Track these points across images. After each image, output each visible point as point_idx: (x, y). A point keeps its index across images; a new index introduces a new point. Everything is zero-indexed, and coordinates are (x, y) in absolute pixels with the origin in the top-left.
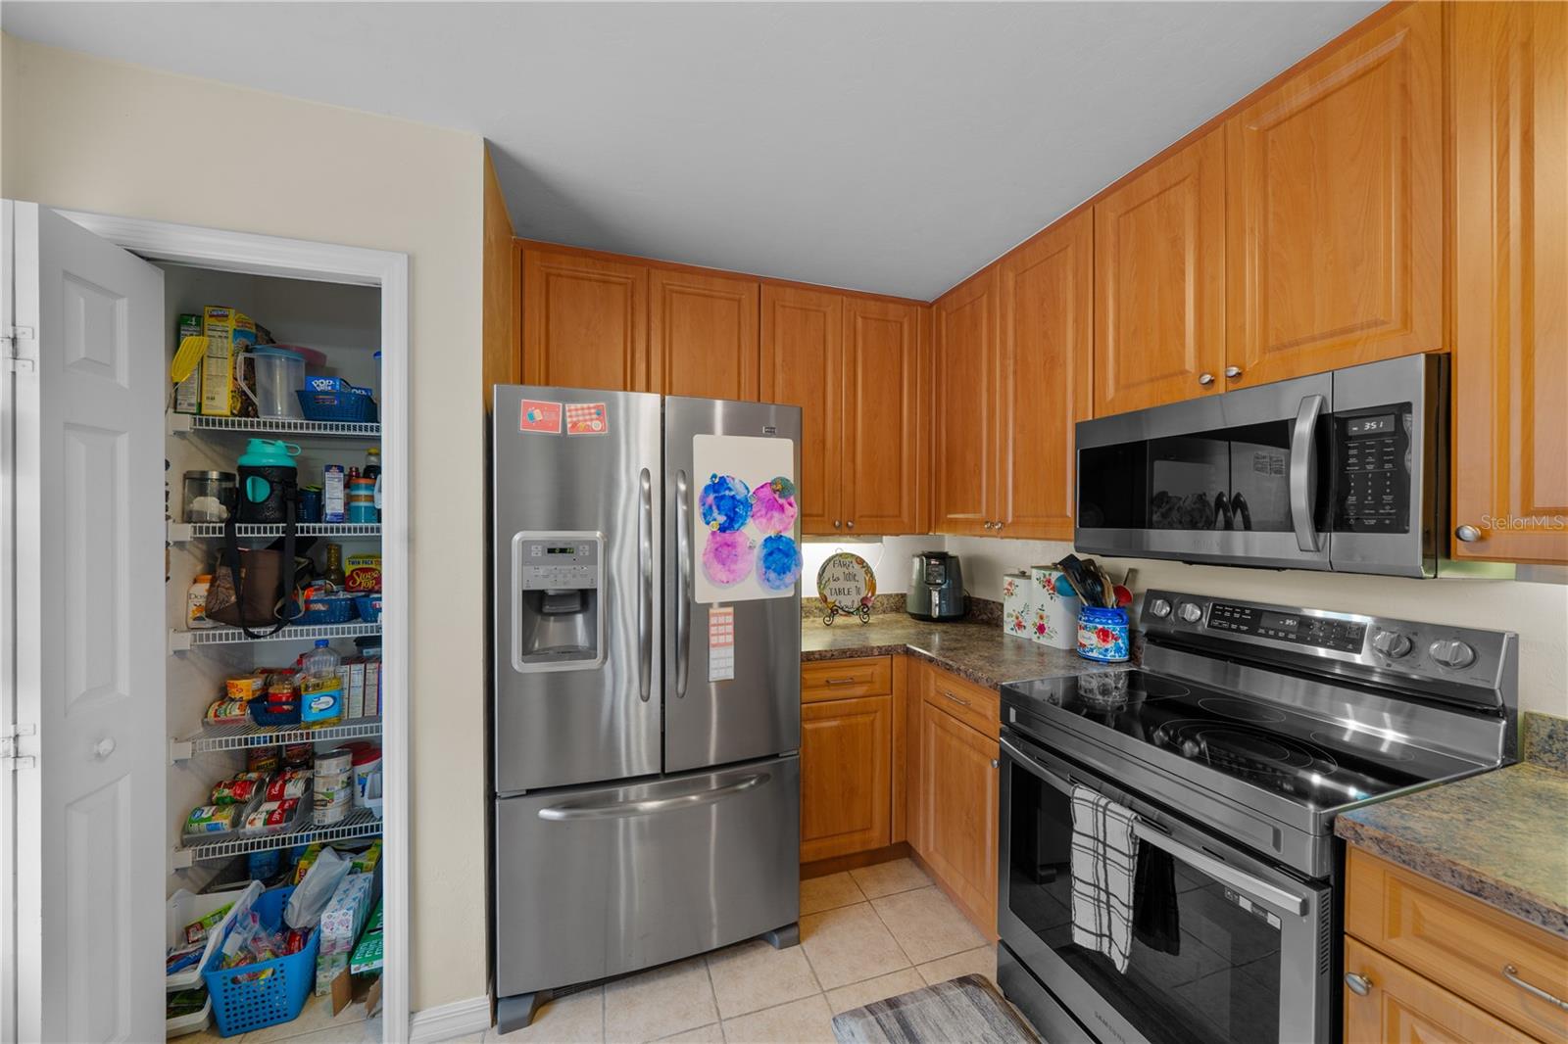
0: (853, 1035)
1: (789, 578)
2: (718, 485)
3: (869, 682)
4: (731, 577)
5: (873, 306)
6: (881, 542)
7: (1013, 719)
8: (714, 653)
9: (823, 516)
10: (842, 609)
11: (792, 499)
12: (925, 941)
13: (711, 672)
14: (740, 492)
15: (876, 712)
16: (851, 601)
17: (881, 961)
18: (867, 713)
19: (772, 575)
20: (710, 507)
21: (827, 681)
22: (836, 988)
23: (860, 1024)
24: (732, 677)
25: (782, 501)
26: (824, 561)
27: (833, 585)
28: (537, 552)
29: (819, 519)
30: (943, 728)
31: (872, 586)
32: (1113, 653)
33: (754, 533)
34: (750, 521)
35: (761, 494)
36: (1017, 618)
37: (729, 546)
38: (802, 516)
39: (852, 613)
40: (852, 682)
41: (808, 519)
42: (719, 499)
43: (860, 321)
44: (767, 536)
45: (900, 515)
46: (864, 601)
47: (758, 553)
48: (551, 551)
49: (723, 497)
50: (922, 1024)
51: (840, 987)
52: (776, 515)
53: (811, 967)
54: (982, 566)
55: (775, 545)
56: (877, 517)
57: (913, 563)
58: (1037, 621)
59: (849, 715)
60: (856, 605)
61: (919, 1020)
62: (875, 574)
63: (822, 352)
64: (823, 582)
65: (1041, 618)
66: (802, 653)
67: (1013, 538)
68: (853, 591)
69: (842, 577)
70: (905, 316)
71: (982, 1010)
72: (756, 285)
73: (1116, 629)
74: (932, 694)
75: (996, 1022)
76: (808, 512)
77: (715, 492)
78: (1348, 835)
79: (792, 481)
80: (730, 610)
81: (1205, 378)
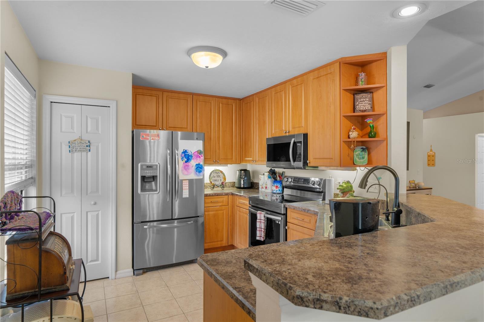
1: (201, 174)
2: (185, 152)
3: (222, 202)
4: (188, 173)
5: (224, 100)
6: (227, 166)
7: (251, 203)
8: (184, 191)
9: (210, 159)
10: (216, 185)
11: (202, 155)
13: (183, 195)
14: (190, 153)
15: (224, 210)
16: (219, 183)
18: (222, 210)
19: (198, 173)
20: (183, 157)
21: (211, 202)
24: (188, 197)
25: (200, 155)
26: (211, 172)
27: (213, 178)
28: (144, 167)
29: (209, 160)
30: (240, 211)
31: (225, 179)
32: (279, 191)
33: (193, 163)
34: (192, 160)
35: (195, 154)
36: (262, 186)
37: (187, 166)
38: (205, 159)
39: (219, 186)
40: (218, 202)
41: (206, 160)
42: (185, 155)
43: (221, 104)
44: (196, 164)
45: (232, 159)
46: (222, 183)
47: (194, 168)
48: (147, 167)
49: (186, 154)
52: (199, 159)
54: (256, 173)
55: (198, 166)
56: (226, 159)
57: (237, 172)
58: (266, 186)
59: (217, 211)
60: (220, 184)
62: (226, 176)
63: (210, 113)
64: (211, 178)
66: (204, 194)
67: (258, 164)
68: (219, 180)
69: (216, 177)
70: (234, 103)
72: (192, 96)
73: (279, 185)
74: (238, 203)
76: (206, 158)
77: (184, 153)
78: (288, 207)
79: (202, 151)
80: (188, 181)
81: (285, 132)
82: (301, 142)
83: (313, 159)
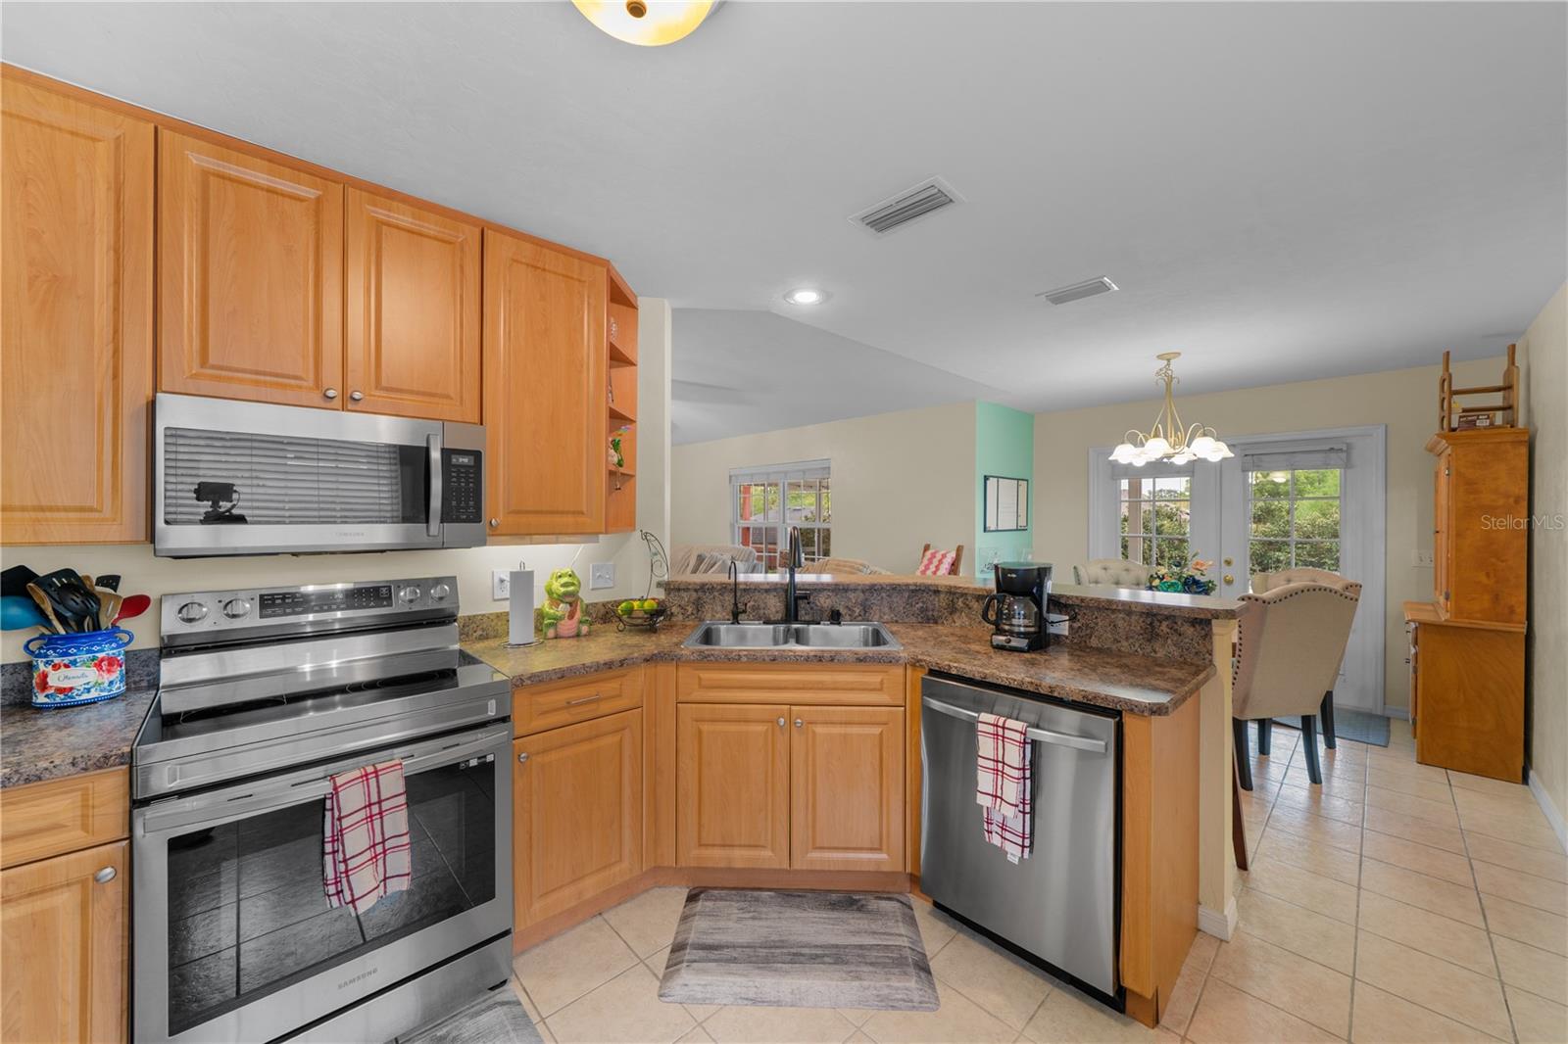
32: (118, 685)
81: (331, 393)
82: (477, 455)
83: (509, 513)
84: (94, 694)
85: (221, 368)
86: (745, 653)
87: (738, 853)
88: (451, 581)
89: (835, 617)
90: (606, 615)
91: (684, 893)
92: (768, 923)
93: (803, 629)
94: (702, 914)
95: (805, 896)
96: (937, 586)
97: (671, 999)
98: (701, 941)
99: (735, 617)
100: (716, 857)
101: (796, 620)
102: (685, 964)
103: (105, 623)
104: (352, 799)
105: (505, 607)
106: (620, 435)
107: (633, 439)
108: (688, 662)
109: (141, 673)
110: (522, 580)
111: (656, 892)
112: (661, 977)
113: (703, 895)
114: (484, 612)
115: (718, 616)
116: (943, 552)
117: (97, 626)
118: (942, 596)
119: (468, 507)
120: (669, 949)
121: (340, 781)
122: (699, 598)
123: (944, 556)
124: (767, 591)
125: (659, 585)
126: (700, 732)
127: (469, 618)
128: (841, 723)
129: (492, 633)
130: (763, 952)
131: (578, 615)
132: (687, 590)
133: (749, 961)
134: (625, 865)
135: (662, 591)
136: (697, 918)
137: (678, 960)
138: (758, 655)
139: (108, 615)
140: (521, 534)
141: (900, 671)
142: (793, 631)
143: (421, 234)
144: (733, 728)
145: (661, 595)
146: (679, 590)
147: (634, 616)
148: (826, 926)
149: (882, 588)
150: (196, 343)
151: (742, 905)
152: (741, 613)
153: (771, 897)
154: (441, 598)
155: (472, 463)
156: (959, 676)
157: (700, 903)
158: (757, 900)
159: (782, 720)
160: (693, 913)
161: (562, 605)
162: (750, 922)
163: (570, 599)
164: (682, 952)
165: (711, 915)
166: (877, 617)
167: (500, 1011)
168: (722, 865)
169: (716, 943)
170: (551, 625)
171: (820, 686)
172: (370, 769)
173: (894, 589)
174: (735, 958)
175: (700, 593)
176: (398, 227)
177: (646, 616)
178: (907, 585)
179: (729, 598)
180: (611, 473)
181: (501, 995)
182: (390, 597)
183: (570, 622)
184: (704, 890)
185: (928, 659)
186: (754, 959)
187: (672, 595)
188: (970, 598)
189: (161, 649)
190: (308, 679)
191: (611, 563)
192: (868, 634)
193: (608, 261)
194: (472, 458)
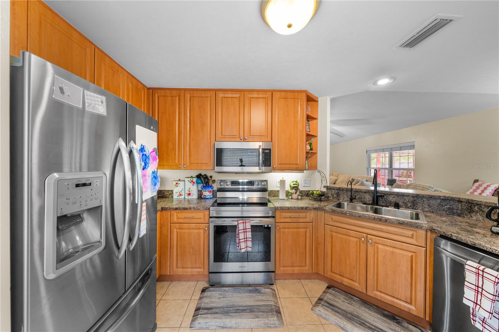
0: (200, 323)
1: (157, 187)
2: (142, 149)
5: (134, 81)
8: (142, 224)
12: (186, 293)
14: (147, 153)
17: (183, 307)
22: (181, 323)
23: (199, 320)
34: (149, 165)
36: (180, 193)
42: (143, 155)
43: (130, 84)
44: (152, 171)
48: (77, 186)
49: (143, 153)
50: (209, 305)
51: (182, 322)
52: (155, 162)
53: (169, 328)
55: (154, 175)
58: (189, 193)
61: (207, 305)
63: (119, 92)
65: (189, 191)
67: (189, 169)
70: (143, 89)
71: (213, 291)
72: (93, 47)
74: (175, 220)
75: (218, 290)
81: (241, 138)
82: (270, 150)
83: (278, 164)
84: (208, 197)
85: (224, 135)
86: (349, 212)
87: (345, 279)
88: (266, 181)
89: (397, 206)
90: (307, 194)
91: (326, 285)
92: (354, 308)
93: (380, 208)
94: (330, 293)
95: (372, 306)
96: (460, 199)
97: (314, 312)
98: (328, 301)
99: (351, 200)
100: (338, 278)
101: (377, 204)
102: (321, 305)
103: (210, 184)
104: (241, 227)
105: (278, 189)
106: (312, 141)
107: (317, 142)
108: (328, 212)
109: (214, 196)
110: (283, 182)
111: (317, 281)
112: (313, 305)
113: (332, 288)
114: (274, 190)
115: (345, 199)
116: (488, 184)
117: (209, 185)
118: (463, 203)
119: (268, 163)
120: (317, 298)
121: (239, 222)
122: (338, 192)
123: (488, 186)
124: (365, 192)
125: (324, 187)
126: (332, 235)
127: (271, 191)
128: (391, 247)
129: (276, 195)
130: (350, 315)
131: (298, 193)
132: (334, 189)
133: (343, 315)
134: (307, 268)
135: (326, 189)
136: (328, 294)
137: (320, 303)
138: (354, 214)
139: (210, 183)
140: (282, 170)
141: (423, 232)
142: (374, 208)
143: (258, 98)
144: (345, 237)
145: (324, 190)
146: (331, 189)
147: (314, 195)
148: (379, 320)
149: (423, 196)
150: (221, 131)
151: (345, 297)
152: (353, 199)
153: (358, 300)
154: (264, 185)
155: (269, 152)
156: (457, 240)
157: (331, 290)
158: (352, 298)
159: (363, 239)
160: (328, 292)
161: (293, 190)
162: (347, 304)
163: (296, 188)
164: (321, 301)
165: (333, 295)
166: (421, 208)
167: (269, 290)
168: (339, 281)
169: (333, 304)
170: (290, 195)
171: (381, 230)
172: (244, 221)
173: (430, 197)
174: (338, 312)
175: (339, 191)
176: (254, 98)
177: (318, 196)
178: (440, 196)
179: (349, 193)
180: (307, 153)
181: (271, 287)
182: (254, 184)
183: (295, 195)
184: (333, 287)
185: (439, 229)
186: (345, 316)
187: (329, 190)
188: (483, 207)
189: (217, 190)
190: (241, 200)
191: (309, 179)
192: (413, 215)
193: (306, 90)
194: (269, 150)
